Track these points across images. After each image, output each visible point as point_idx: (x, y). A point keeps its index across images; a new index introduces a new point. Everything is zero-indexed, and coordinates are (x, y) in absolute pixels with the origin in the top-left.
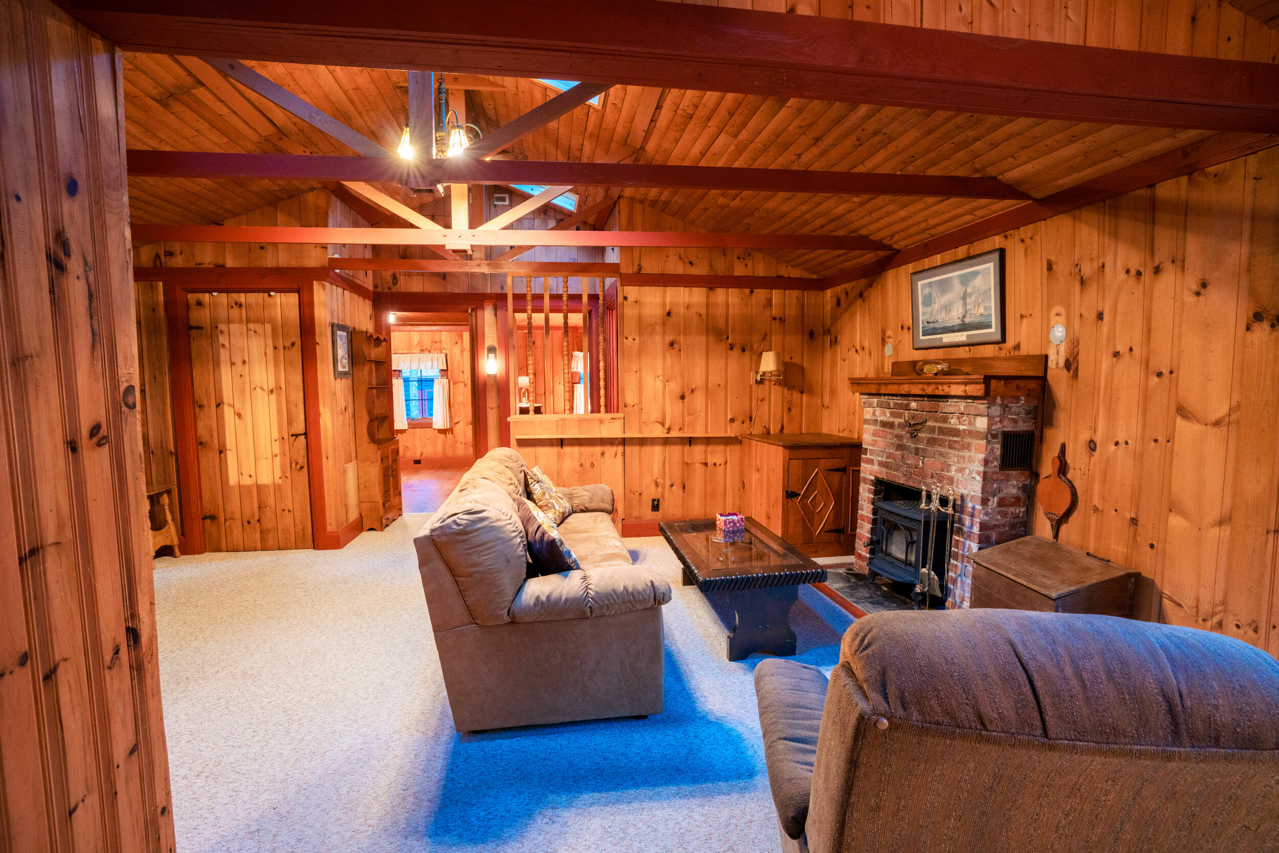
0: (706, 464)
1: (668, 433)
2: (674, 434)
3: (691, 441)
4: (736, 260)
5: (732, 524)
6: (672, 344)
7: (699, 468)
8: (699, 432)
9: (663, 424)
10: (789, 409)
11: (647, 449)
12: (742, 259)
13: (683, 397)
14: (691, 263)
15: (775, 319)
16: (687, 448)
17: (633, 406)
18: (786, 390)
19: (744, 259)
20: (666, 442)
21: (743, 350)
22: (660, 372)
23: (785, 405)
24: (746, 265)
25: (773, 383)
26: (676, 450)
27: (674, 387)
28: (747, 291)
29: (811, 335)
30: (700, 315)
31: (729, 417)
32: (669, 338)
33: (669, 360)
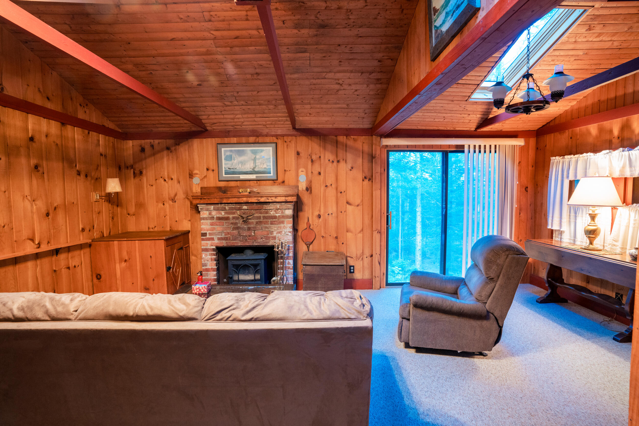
0: (69, 268)
1: (39, 248)
2: (44, 248)
3: (57, 252)
4: (79, 106)
6: (36, 167)
7: (64, 272)
8: (62, 244)
9: (32, 240)
10: (113, 218)
11: (21, 266)
12: (82, 107)
13: (48, 215)
14: (48, 99)
15: (101, 155)
16: (54, 258)
17: (4, 227)
18: (110, 205)
19: (84, 107)
20: (37, 256)
21: (86, 176)
22: (27, 192)
23: (110, 215)
24: (85, 112)
25: (103, 200)
26: (46, 261)
27: (41, 205)
28: (86, 131)
29: (120, 168)
30: (57, 144)
31: (81, 227)
32: (33, 162)
33: (35, 182)
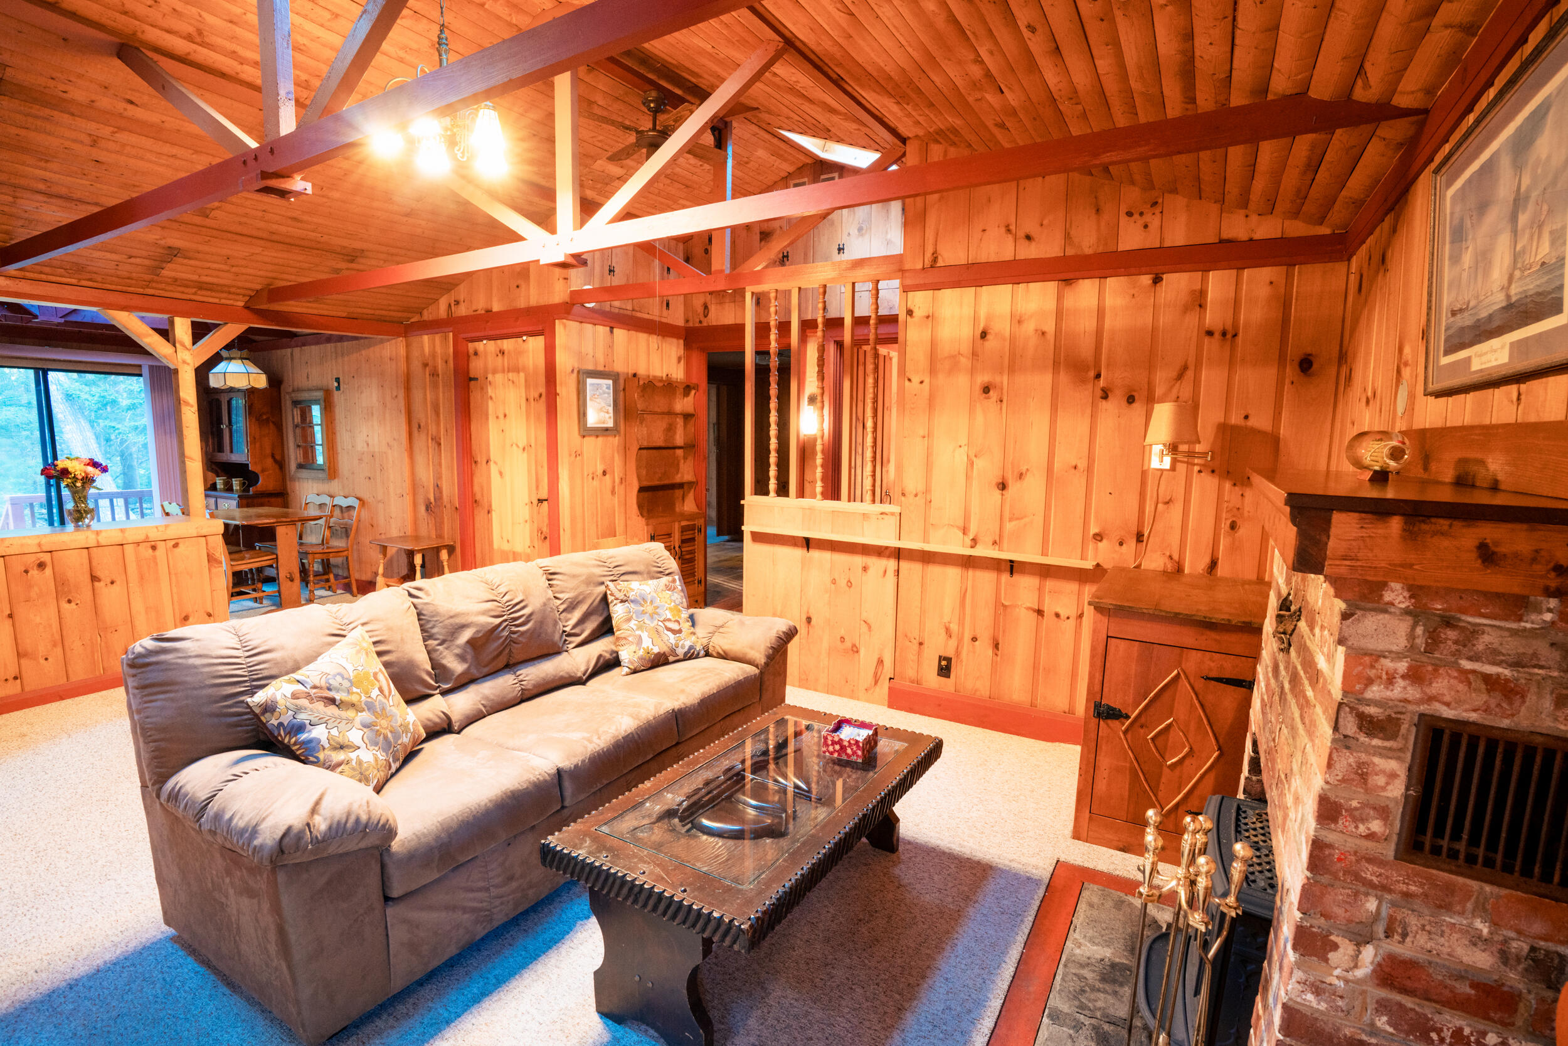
0: (1040, 612)
1: (972, 547)
2: (983, 551)
3: (1012, 567)
4: (1123, 219)
5: (837, 747)
6: (986, 390)
7: (1027, 619)
8: (1029, 555)
9: (965, 531)
10: (1233, 526)
11: (935, 570)
12: (1136, 216)
13: (1003, 486)
14: (1028, 238)
15: (1210, 333)
16: (1005, 577)
17: (916, 495)
18: (1228, 485)
19: (1141, 214)
20: (968, 562)
21: (1131, 400)
22: (963, 441)
23: (1224, 515)
24: (1146, 226)
25: (1196, 468)
26: (985, 579)
27: (988, 468)
28: (1146, 280)
29: (1306, 365)
30: (1043, 333)
31: (1094, 530)
32: (982, 378)
33: (980, 418)
